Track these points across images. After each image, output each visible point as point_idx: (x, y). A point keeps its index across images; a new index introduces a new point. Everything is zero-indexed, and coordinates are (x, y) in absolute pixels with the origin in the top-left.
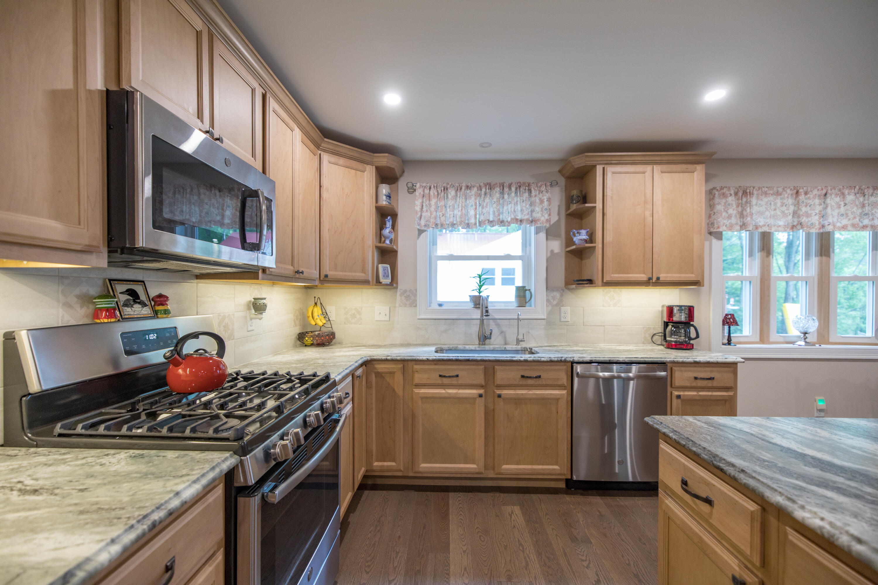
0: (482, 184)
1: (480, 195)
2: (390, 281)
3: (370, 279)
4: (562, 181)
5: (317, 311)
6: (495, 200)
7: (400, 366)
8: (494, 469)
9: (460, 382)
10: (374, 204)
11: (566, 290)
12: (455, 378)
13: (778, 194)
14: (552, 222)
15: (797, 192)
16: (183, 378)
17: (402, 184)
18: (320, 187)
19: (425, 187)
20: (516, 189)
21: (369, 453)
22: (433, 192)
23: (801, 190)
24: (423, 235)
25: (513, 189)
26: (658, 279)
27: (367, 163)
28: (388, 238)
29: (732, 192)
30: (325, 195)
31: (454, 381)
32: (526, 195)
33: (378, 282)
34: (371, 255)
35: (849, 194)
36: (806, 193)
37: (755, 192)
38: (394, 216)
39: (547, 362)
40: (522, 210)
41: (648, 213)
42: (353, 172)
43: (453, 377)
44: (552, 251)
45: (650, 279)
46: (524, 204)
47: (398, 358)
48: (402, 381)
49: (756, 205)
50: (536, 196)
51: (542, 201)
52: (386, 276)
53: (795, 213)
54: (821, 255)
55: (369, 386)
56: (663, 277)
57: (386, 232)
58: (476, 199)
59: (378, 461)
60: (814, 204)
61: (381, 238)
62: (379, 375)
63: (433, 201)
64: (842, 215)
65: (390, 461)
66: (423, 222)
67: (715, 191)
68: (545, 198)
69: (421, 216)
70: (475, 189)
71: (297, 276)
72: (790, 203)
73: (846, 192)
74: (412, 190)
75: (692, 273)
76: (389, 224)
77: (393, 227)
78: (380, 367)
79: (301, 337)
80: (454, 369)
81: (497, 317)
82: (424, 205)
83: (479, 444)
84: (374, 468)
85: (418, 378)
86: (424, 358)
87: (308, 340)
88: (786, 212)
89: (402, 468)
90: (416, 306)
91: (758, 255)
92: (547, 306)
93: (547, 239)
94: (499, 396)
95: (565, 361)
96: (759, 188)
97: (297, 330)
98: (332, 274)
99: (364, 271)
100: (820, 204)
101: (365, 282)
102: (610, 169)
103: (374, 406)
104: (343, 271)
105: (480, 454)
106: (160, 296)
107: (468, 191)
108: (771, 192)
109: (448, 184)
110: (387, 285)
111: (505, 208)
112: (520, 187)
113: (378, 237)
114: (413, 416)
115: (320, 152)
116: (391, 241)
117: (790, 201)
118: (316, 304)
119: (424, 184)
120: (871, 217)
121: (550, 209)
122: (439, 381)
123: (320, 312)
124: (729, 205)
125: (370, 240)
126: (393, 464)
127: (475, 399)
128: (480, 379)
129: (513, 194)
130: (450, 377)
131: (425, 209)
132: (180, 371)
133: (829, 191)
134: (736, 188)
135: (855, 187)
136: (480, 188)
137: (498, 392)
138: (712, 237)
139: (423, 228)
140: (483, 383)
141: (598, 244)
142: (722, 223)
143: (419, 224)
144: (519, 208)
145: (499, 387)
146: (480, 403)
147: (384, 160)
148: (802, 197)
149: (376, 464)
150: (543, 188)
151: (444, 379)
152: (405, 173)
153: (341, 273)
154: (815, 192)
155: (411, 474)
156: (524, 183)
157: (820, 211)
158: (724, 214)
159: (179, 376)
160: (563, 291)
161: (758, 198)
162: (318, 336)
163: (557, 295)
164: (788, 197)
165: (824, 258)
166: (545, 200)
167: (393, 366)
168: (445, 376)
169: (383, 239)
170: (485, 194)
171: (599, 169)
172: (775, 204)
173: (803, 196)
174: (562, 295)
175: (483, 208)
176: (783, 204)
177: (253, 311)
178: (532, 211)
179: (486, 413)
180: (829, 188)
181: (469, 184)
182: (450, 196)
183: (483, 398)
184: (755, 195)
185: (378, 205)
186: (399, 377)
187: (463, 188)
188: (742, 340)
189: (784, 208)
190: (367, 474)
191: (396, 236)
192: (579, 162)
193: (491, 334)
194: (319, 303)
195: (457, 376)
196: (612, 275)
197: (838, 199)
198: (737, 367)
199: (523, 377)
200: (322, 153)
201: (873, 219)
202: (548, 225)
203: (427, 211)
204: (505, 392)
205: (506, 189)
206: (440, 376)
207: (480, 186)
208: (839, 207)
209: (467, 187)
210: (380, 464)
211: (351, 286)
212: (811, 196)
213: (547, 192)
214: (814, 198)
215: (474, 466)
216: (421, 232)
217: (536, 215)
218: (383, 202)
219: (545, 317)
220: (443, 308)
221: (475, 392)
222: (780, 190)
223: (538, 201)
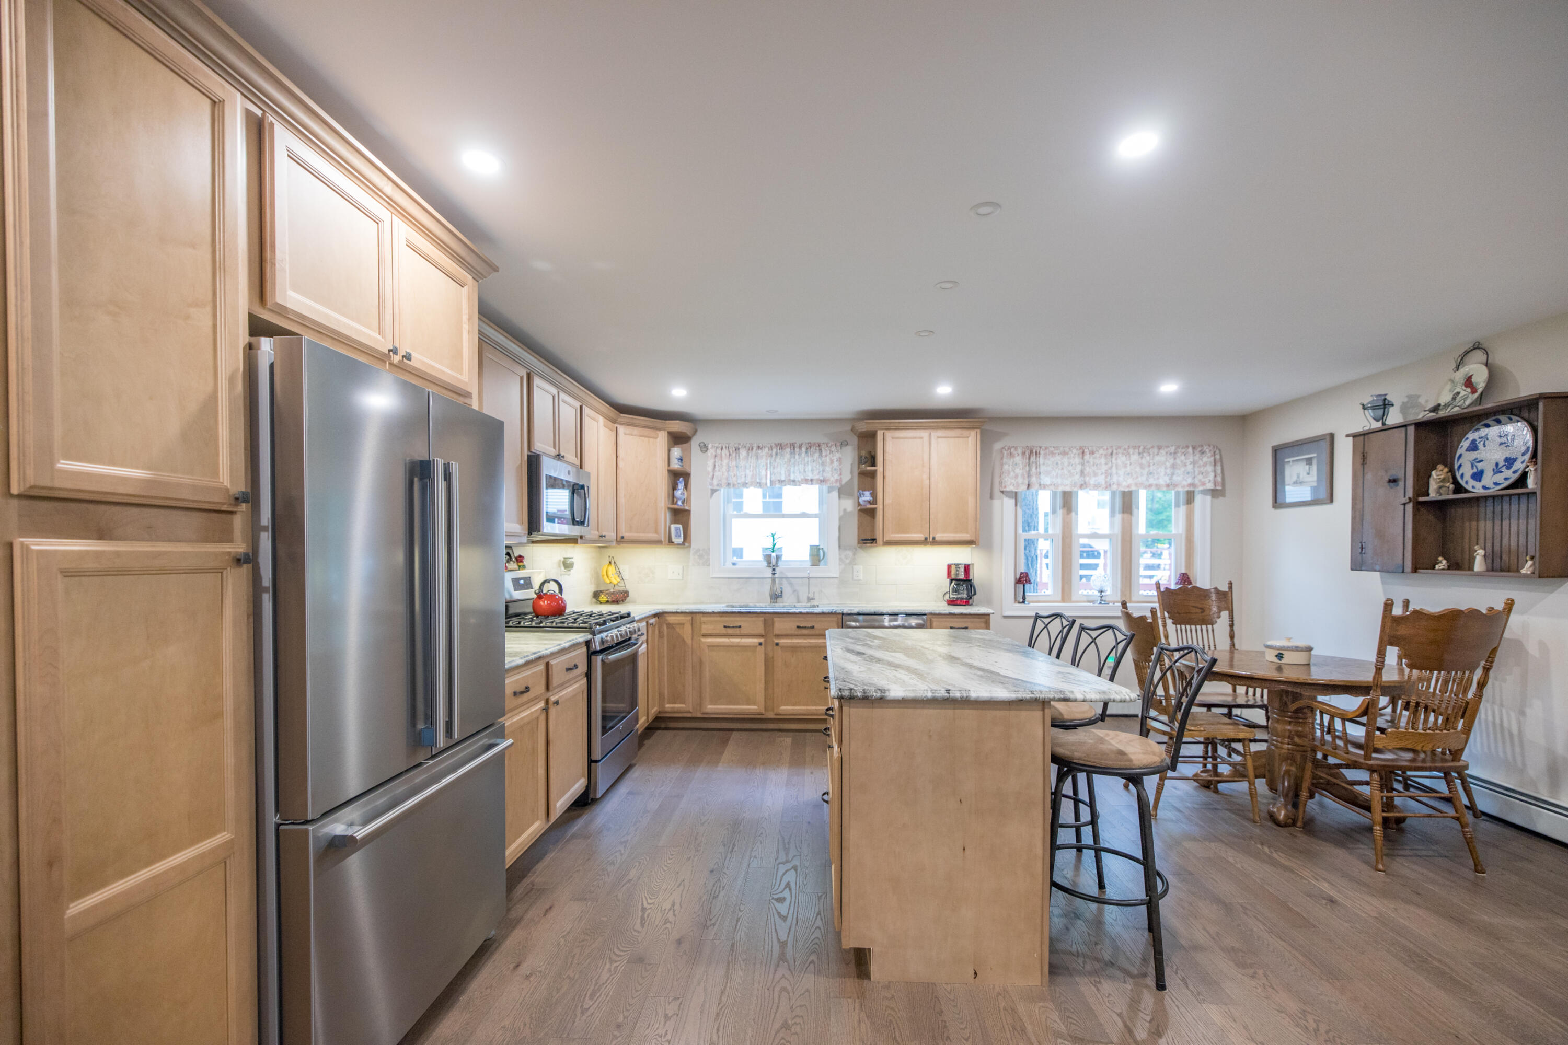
0: (773, 445)
1: (771, 456)
2: (682, 540)
3: (663, 539)
4: (855, 440)
5: (612, 570)
6: (786, 460)
7: (689, 618)
8: (773, 710)
9: (742, 632)
10: (667, 468)
11: (859, 549)
12: (738, 629)
13: (1065, 453)
14: (843, 482)
15: (1083, 452)
16: (543, 607)
17: (695, 443)
18: (617, 457)
19: (717, 448)
20: (807, 449)
21: (661, 696)
22: (725, 452)
23: (1086, 450)
24: (715, 494)
25: (804, 449)
26: (934, 538)
27: (659, 429)
28: (680, 499)
29: (1020, 451)
30: (621, 464)
31: (737, 631)
32: (817, 455)
33: (670, 542)
34: (664, 516)
35: (1133, 454)
36: (1092, 453)
37: (1042, 452)
38: (686, 476)
39: (819, 614)
40: (812, 470)
41: (925, 476)
42: (646, 439)
43: (736, 627)
44: (845, 510)
45: (926, 539)
46: (815, 464)
47: (687, 611)
48: (690, 631)
49: (1044, 464)
50: (826, 456)
51: (832, 462)
52: (678, 536)
53: (1082, 472)
54: (1123, 512)
55: (661, 636)
56: (939, 537)
57: (678, 493)
58: (767, 460)
59: (669, 703)
60: (1101, 464)
61: (673, 500)
62: (670, 626)
63: (725, 462)
64: (1128, 474)
65: (680, 703)
66: (715, 482)
67: (1004, 451)
68: (835, 458)
69: (713, 475)
70: (767, 449)
71: (601, 539)
72: (1077, 463)
73: (1131, 451)
74: (704, 448)
75: (967, 533)
76: (681, 486)
77: (686, 486)
78: (671, 619)
79: (596, 595)
80: (737, 621)
81: (789, 576)
82: (717, 464)
83: (760, 687)
84: (666, 710)
85: (706, 629)
86: (710, 611)
87: (603, 598)
88: (1072, 471)
89: (691, 710)
90: (709, 565)
91: (1060, 512)
92: (840, 565)
93: (840, 497)
94: (777, 644)
95: (835, 613)
96: (1046, 448)
97: (593, 589)
98: (627, 535)
99: (656, 532)
100: (1106, 464)
101: (658, 542)
102: (889, 434)
103: (666, 654)
104: (637, 532)
105: (761, 697)
106: (520, 556)
107: (760, 451)
108: (1059, 451)
109: (739, 444)
110: (679, 544)
111: (796, 468)
112: (810, 447)
113: (671, 498)
114: (701, 663)
115: (616, 425)
116: (683, 502)
117: (1077, 460)
118: (610, 563)
119: (717, 445)
120: (1156, 477)
121: (840, 469)
122: (724, 631)
123: (614, 571)
124: (1016, 464)
125: (662, 501)
126: (684, 706)
127: (756, 647)
128: (760, 629)
129: (803, 455)
130: (733, 627)
131: (717, 468)
132: (541, 603)
133: (1115, 451)
134: (1023, 448)
135: (1139, 447)
136: (771, 449)
137: (776, 641)
138: (1004, 496)
139: (715, 488)
140: (763, 632)
141: (879, 506)
142: (1009, 483)
143: (712, 484)
144: (809, 468)
145: (778, 636)
146: (761, 650)
147: (677, 426)
148: (1087, 457)
149: (667, 706)
150: (834, 449)
151: (728, 629)
152: (698, 433)
153: (636, 534)
154: (1101, 451)
155: (699, 715)
156: (815, 444)
157: (1106, 470)
158: (1012, 474)
159: (541, 605)
160: (856, 549)
161: (1045, 458)
162: (613, 593)
163: (850, 553)
164: (1074, 457)
165: (1126, 515)
166: (835, 461)
167: (683, 618)
168: (729, 627)
169: (675, 500)
170: (776, 454)
171: (880, 434)
172: (1062, 463)
173: (1088, 455)
174: (854, 554)
175: (774, 468)
176: (1069, 464)
177: (563, 568)
178: (823, 471)
179: (766, 661)
180: (1114, 448)
181: (761, 445)
182: (741, 457)
183: (763, 647)
184: (1042, 456)
185: (670, 468)
186: (688, 628)
187: (755, 449)
188: (1041, 599)
189: (1070, 468)
190: (660, 715)
191: (689, 496)
192: (863, 427)
193: (782, 592)
194: (613, 563)
195: (740, 627)
196: (892, 535)
197: (1124, 458)
198: (989, 619)
199: (798, 627)
200: (619, 426)
201: (1158, 478)
202: (838, 485)
203: (719, 471)
204: (783, 641)
205: (797, 450)
206: (725, 627)
207: (771, 447)
208: (1125, 466)
209: (759, 447)
210: (672, 706)
211: (645, 546)
212: (1098, 456)
213: (838, 452)
214: (1100, 457)
215: (755, 707)
216: (713, 491)
217: (827, 475)
218: (676, 465)
219: (838, 576)
220: (736, 567)
221: (756, 641)
222: (1067, 449)
223: (828, 460)
